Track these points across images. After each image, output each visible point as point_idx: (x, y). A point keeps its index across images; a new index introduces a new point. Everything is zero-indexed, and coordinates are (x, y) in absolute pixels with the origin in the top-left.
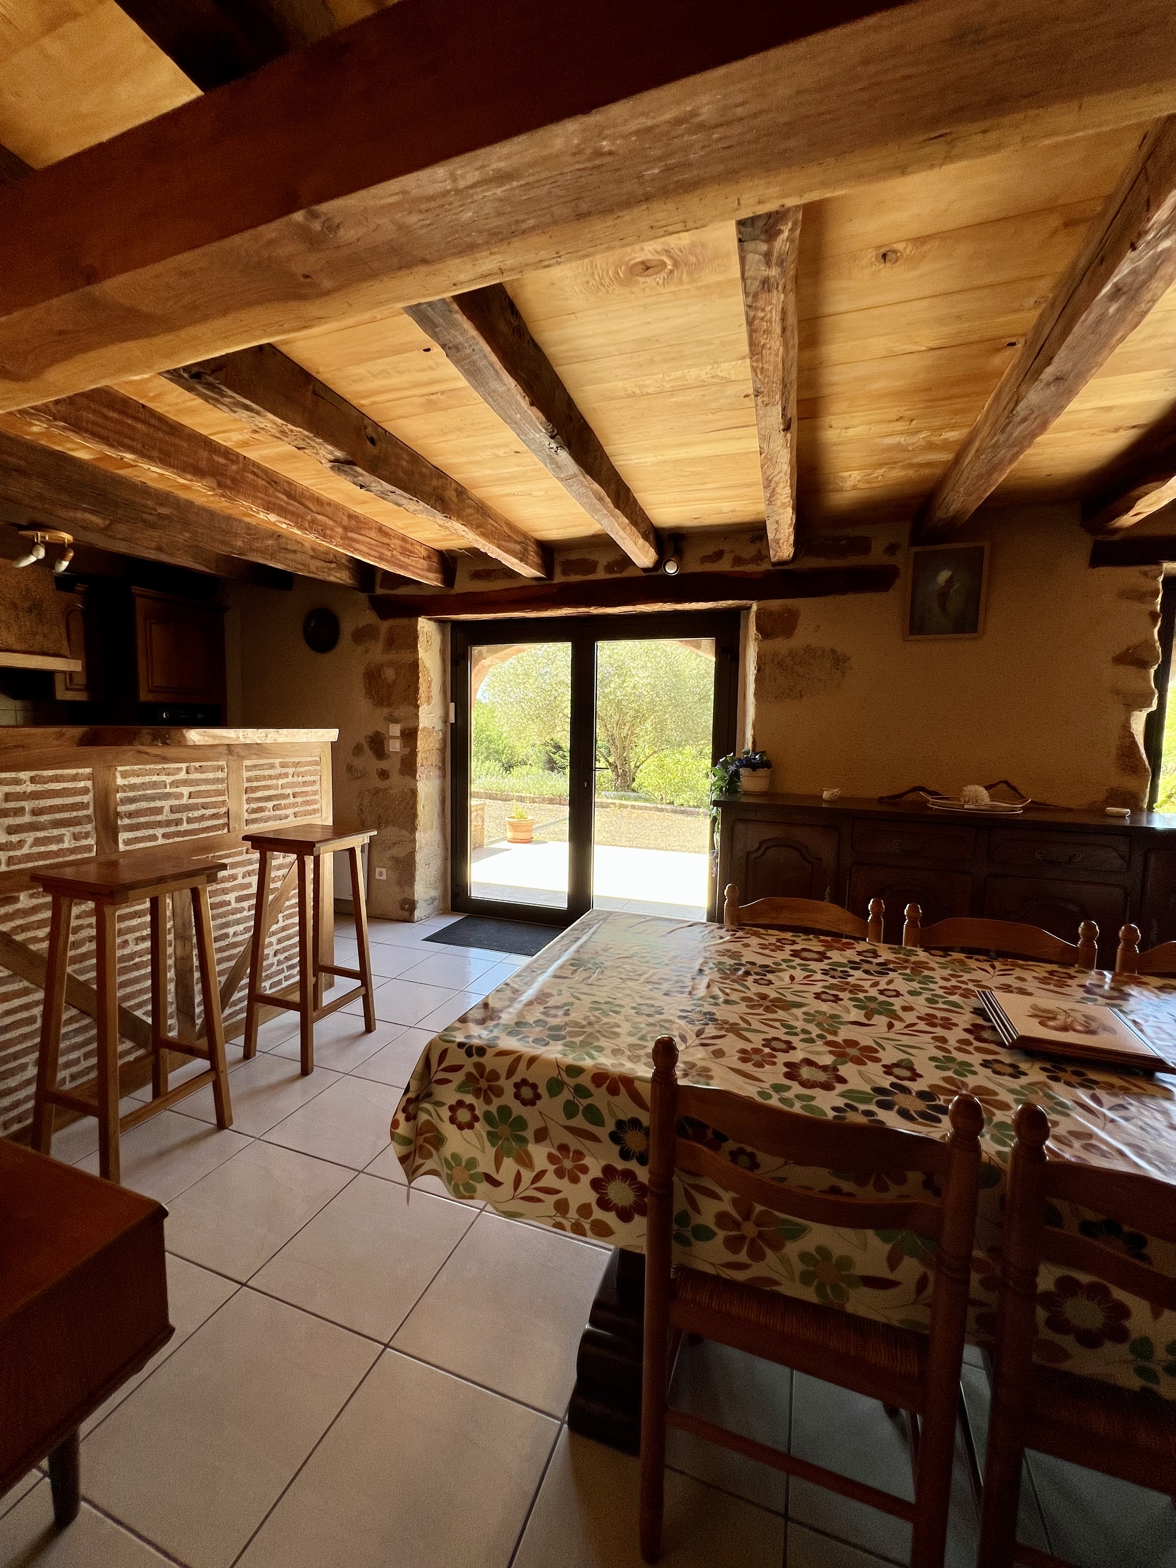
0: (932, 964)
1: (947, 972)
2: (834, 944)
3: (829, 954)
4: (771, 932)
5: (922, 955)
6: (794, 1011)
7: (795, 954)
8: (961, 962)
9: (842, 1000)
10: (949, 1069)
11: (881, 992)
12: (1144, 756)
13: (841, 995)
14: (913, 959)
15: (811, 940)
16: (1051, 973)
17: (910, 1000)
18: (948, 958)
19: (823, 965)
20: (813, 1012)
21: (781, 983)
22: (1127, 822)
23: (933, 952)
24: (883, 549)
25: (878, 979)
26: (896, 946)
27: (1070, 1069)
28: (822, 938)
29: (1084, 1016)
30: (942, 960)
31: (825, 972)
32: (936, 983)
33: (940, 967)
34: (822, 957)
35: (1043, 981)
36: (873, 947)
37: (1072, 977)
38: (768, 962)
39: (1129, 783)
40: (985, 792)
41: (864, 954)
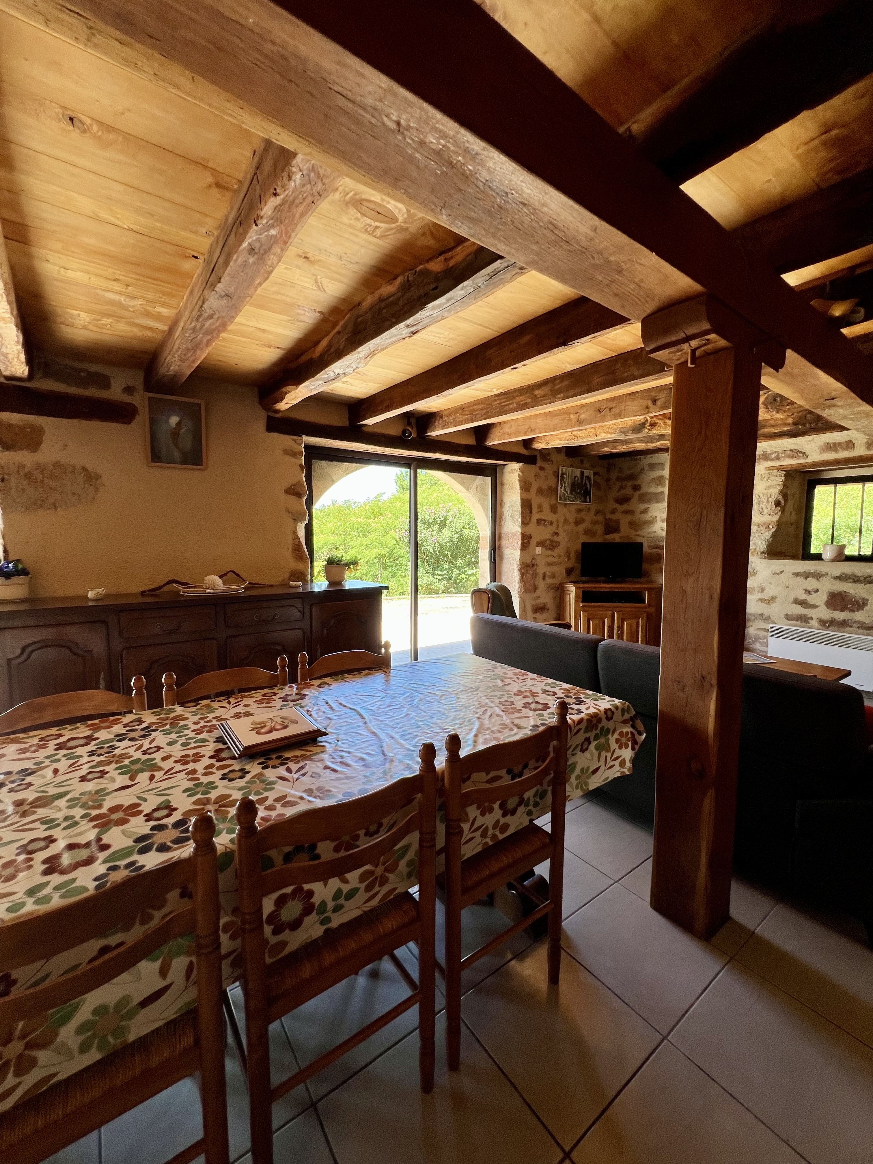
0: (187, 715)
1: (196, 718)
2: (102, 725)
3: (96, 735)
4: (31, 733)
5: (179, 710)
6: (57, 803)
7: (60, 747)
8: (208, 706)
9: (107, 773)
10: (198, 793)
11: (145, 753)
12: (306, 550)
13: (107, 768)
14: (172, 715)
15: (78, 728)
16: (264, 695)
17: (168, 749)
18: (199, 706)
19: (91, 747)
20: (77, 796)
21: (45, 780)
22: (301, 590)
23: (187, 705)
24: (121, 389)
25: (141, 742)
26: (158, 710)
27: (274, 756)
28: (89, 722)
29: (281, 718)
30: (194, 709)
31: (91, 754)
32: (189, 728)
33: (192, 715)
34: (89, 739)
35: (260, 702)
36: (138, 716)
37: (275, 694)
38: (29, 765)
39: (300, 566)
40: (220, 580)
41: (131, 724)
